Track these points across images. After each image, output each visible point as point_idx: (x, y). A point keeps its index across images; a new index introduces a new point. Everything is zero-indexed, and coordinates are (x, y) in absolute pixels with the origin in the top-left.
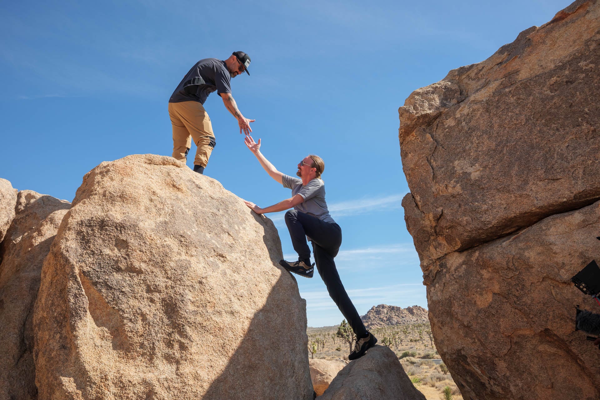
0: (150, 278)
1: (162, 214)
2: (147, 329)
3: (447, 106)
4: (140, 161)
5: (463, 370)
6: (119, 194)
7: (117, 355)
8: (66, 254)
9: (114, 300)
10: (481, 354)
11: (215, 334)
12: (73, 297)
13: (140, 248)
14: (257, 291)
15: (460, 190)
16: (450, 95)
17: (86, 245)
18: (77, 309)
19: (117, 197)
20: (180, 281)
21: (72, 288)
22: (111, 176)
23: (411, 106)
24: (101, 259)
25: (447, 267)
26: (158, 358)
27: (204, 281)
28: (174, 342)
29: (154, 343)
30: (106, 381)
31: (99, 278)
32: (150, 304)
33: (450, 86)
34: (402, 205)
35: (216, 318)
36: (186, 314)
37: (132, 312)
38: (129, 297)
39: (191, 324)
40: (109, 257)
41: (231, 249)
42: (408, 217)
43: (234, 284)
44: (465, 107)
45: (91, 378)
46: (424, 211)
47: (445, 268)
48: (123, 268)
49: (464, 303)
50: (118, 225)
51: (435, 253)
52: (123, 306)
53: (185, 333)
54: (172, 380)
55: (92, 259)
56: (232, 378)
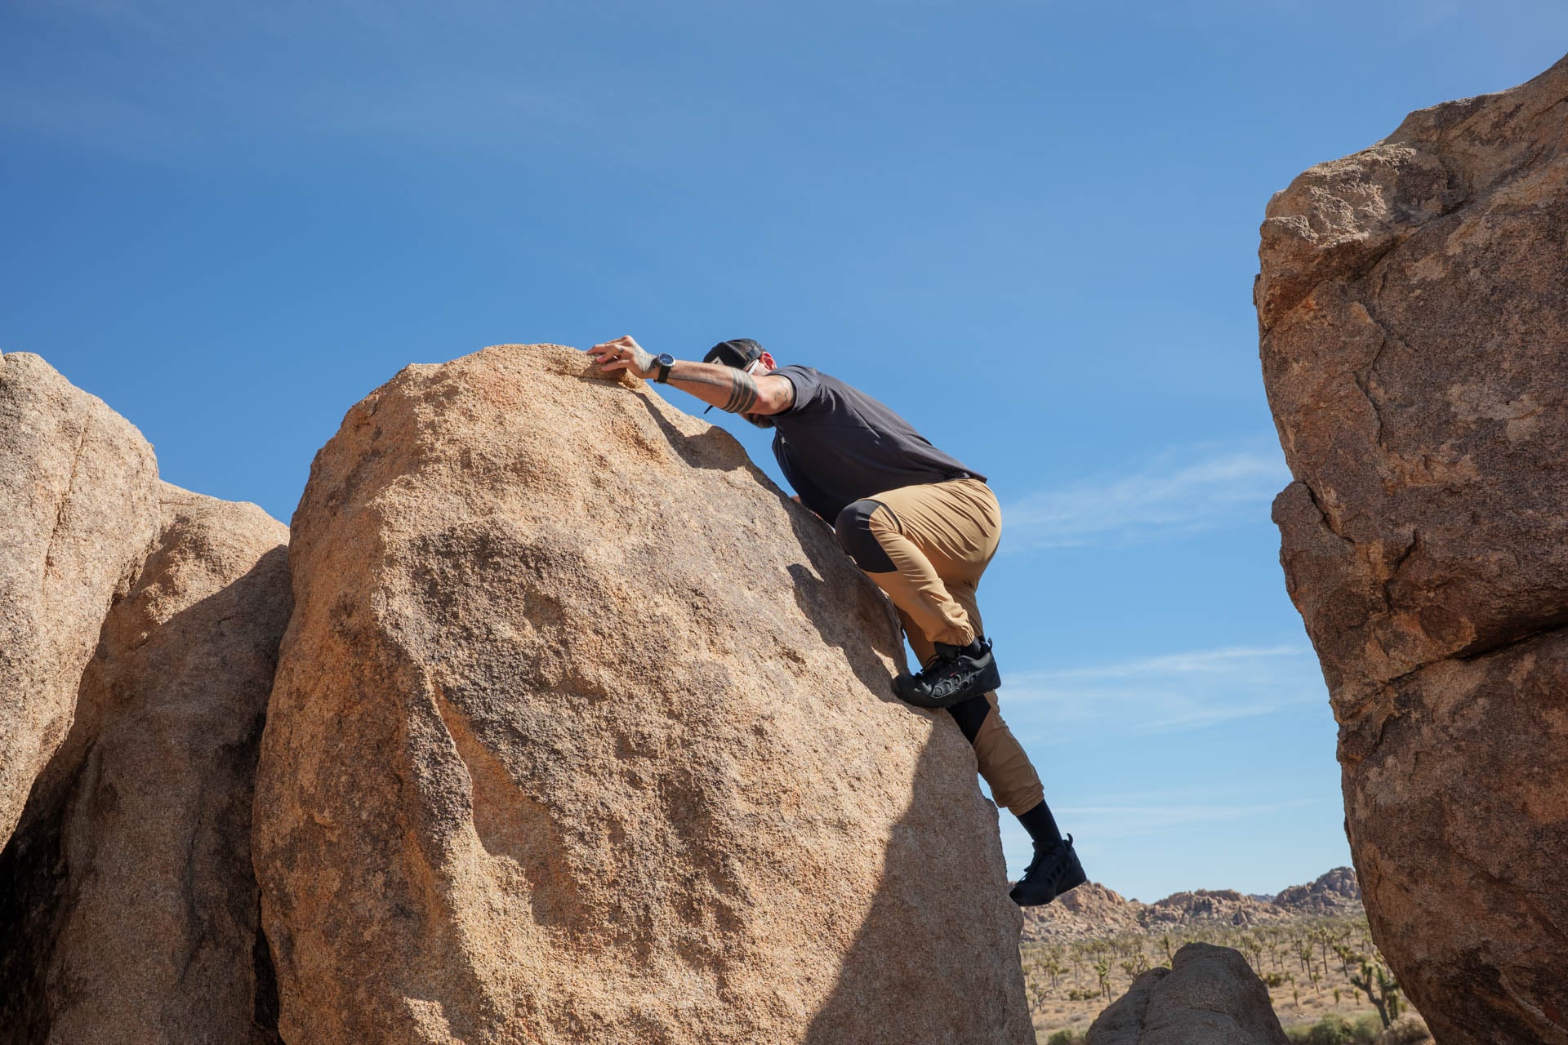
0: (625, 713)
1: (634, 525)
2: (627, 863)
3: (1412, 220)
4: (531, 364)
5: (1481, 1013)
6: (510, 462)
7: (549, 939)
8: (394, 634)
9: (533, 774)
10: (1546, 961)
11: (806, 885)
12: (425, 762)
13: (594, 624)
14: (891, 766)
15: (1473, 474)
16: (1416, 186)
17: (444, 610)
18: (442, 797)
19: (505, 469)
20: (705, 725)
21: (422, 735)
22: (465, 406)
23: (1302, 217)
24: (490, 654)
25: (1424, 706)
26: (662, 949)
27: (767, 726)
28: (703, 904)
29: (647, 906)
30: (529, 1013)
31: (489, 710)
32: (631, 790)
33: (1416, 161)
34: (1273, 517)
35: (804, 840)
36: (729, 822)
37: (586, 813)
38: (573, 769)
39: (745, 852)
40: (513, 648)
41: (807, 638)
42: (1296, 556)
43: (836, 740)
44: (1476, 224)
45: (493, 1002)
46: (1352, 536)
47: (1416, 710)
48: (553, 680)
49: (1487, 809)
50: (528, 552)
51: (1381, 663)
52: (558, 793)
53: (732, 880)
54: (711, 1014)
55: (467, 652)
56: (865, 1016)
